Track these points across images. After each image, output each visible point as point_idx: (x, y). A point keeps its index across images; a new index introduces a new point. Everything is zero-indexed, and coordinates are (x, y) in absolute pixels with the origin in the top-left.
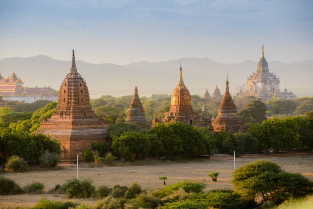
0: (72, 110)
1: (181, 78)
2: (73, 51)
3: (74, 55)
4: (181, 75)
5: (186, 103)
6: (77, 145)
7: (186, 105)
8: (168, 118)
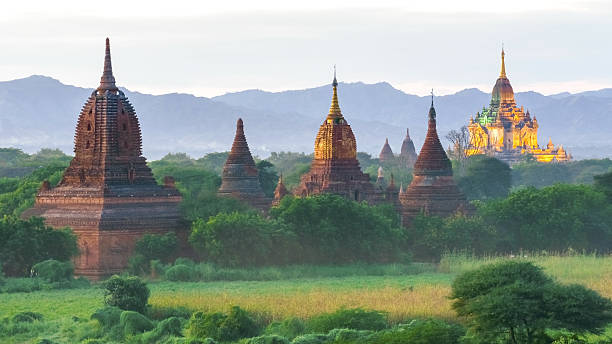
0: (103, 167)
1: (336, 101)
2: (108, 40)
3: (108, 50)
4: (336, 95)
5: (346, 155)
6: (114, 239)
7: (344, 160)
8: (307, 185)
